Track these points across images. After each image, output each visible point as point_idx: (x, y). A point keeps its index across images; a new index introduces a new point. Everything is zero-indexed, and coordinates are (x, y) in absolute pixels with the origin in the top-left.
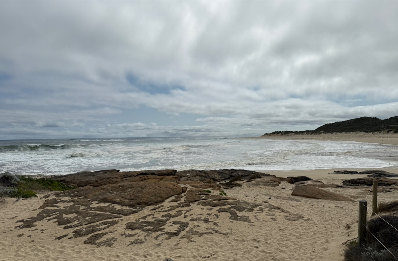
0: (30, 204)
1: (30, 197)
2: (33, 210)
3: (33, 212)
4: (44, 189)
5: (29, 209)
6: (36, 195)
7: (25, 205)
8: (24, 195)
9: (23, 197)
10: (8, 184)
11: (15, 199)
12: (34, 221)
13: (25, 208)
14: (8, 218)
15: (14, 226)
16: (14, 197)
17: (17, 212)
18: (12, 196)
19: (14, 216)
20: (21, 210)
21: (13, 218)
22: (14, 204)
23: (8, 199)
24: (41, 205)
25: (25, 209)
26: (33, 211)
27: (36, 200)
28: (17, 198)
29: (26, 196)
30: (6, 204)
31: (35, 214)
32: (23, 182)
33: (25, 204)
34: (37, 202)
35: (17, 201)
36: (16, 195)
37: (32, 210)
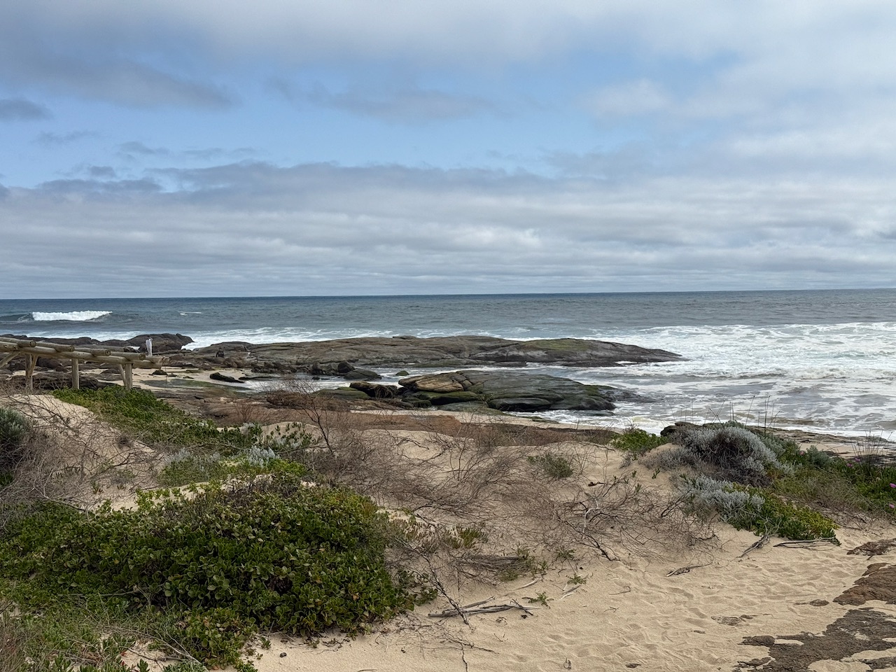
0: (805, 568)
1: (806, 538)
2: (812, 603)
3: (812, 613)
4: (869, 510)
5: (798, 594)
6: (832, 535)
7: (785, 570)
8: (786, 524)
9: (781, 536)
10: (733, 471)
11: (749, 537)
12: (811, 653)
13: (784, 587)
14: (717, 615)
15: (735, 657)
16: (748, 529)
17: (750, 598)
18: (741, 525)
19: (738, 614)
20: (768, 591)
21: (733, 622)
22: (744, 559)
23: (726, 533)
24: (850, 583)
25: (785, 591)
26: (811, 608)
27: (832, 557)
28: (757, 535)
29: (794, 533)
30: (717, 554)
31: (818, 623)
32: (788, 468)
33: (787, 565)
34: (834, 569)
35: (758, 546)
36: (754, 523)
37: (809, 599)
